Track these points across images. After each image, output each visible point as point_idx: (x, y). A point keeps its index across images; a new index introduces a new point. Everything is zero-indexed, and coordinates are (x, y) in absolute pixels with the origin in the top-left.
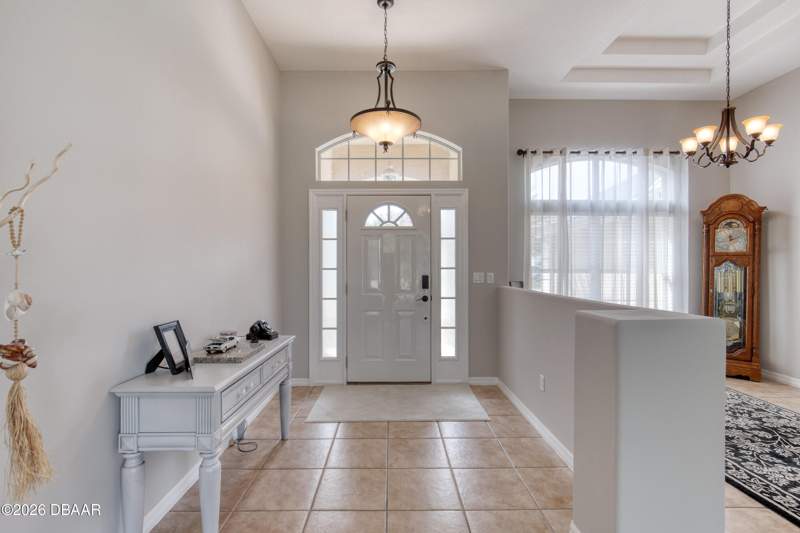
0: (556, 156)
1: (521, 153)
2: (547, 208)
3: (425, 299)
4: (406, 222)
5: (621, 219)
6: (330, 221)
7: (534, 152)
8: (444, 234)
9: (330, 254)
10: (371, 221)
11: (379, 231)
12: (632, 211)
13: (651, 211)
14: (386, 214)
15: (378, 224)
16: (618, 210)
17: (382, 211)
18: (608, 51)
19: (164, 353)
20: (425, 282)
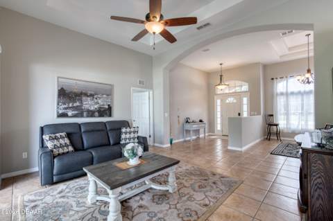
0: (285, 78)
1: (272, 79)
4: (235, 101)
6: (219, 102)
7: (277, 78)
8: (244, 103)
9: (219, 109)
10: (227, 101)
11: (229, 104)
14: (230, 100)
19: (188, 121)
20: (239, 114)
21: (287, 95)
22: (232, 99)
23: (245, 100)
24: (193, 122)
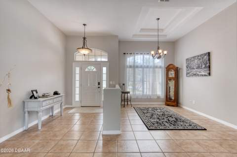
0: (133, 54)
1: (124, 54)
2: (130, 67)
3: (99, 87)
4: (95, 70)
5: (148, 69)
6: (78, 70)
7: (127, 54)
8: (104, 73)
9: (77, 77)
11: (89, 72)
12: (151, 67)
13: (155, 67)
15: (88, 70)
16: (147, 67)
17: (89, 67)
18: (140, 32)
19: (33, 95)
20: (99, 84)
21: (134, 67)
22: (92, 67)
23: (104, 69)
24: (44, 96)
